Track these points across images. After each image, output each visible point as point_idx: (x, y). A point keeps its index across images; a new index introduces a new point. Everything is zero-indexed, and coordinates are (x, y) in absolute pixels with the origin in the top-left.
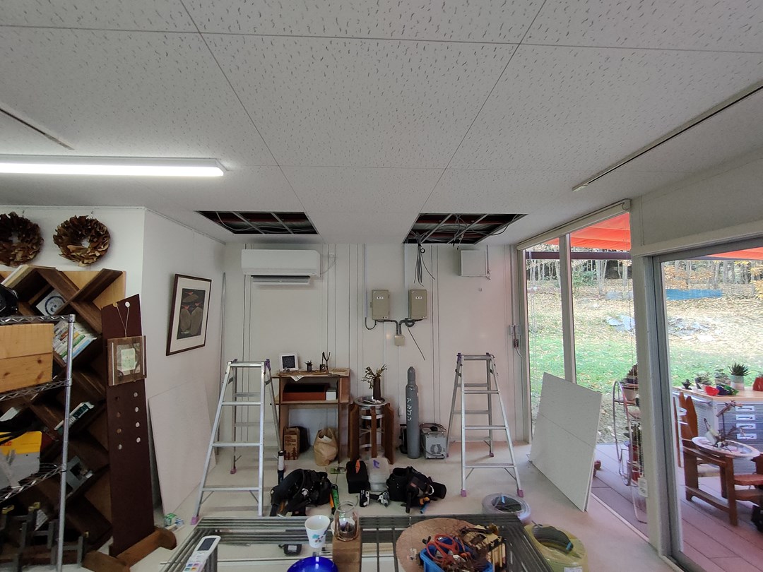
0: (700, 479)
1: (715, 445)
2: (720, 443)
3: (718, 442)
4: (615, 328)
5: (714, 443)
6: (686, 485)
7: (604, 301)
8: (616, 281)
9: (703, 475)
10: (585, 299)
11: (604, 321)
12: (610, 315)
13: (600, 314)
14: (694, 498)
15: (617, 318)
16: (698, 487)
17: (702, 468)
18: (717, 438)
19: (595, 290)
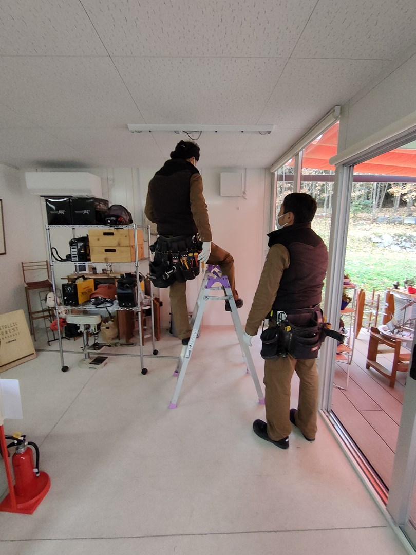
0: (378, 355)
1: (393, 332)
2: (396, 331)
3: (395, 329)
4: (377, 244)
5: (392, 330)
6: (368, 358)
7: (375, 224)
8: (390, 209)
9: (381, 352)
10: (360, 222)
11: (370, 239)
12: (375, 235)
13: (368, 234)
14: (371, 368)
15: (380, 237)
16: (375, 360)
17: (381, 347)
18: (395, 326)
19: (370, 216)
